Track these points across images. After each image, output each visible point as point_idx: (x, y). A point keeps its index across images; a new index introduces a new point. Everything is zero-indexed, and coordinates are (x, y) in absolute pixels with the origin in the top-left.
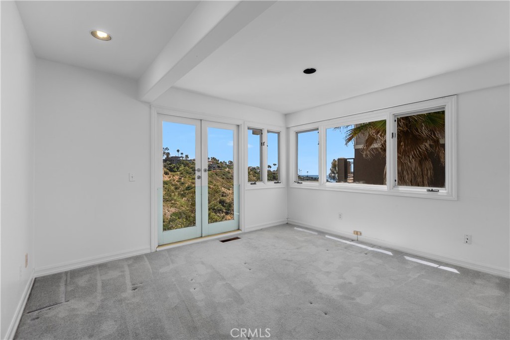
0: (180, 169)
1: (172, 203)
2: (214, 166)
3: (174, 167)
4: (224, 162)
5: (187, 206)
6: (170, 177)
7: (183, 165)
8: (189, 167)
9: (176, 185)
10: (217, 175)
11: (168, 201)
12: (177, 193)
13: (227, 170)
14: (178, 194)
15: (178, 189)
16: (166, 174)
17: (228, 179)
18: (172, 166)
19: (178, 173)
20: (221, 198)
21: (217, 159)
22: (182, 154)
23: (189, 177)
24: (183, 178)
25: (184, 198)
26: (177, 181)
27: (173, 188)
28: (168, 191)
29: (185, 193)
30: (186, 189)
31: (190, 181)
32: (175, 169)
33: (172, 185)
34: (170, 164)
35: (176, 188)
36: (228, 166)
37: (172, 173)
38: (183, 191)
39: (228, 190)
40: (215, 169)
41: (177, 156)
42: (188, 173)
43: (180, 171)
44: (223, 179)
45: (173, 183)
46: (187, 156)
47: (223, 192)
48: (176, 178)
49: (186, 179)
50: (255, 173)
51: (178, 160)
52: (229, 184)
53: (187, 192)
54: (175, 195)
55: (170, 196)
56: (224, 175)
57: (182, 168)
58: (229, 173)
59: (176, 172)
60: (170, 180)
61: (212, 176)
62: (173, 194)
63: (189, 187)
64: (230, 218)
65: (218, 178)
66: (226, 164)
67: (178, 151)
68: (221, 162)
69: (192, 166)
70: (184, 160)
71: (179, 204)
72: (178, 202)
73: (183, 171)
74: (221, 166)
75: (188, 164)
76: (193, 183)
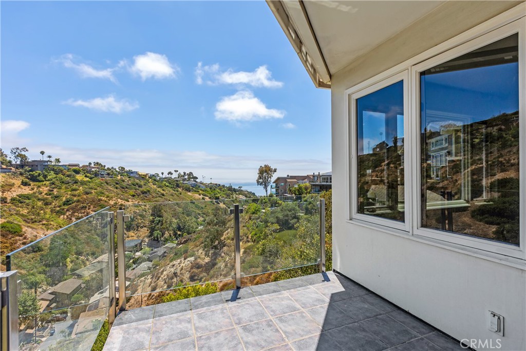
0: (49, 177)
1: (43, 224)
2: (103, 173)
3: (39, 175)
4: (112, 168)
6: (33, 189)
7: (52, 172)
8: (64, 175)
10: (107, 184)
11: (36, 222)
12: (48, 211)
13: (119, 177)
14: (51, 211)
15: (50, 204)
16: (25, 185)
17: (123, 188)
18: (35, 173)
19: (48, 183)
21: (103, 165)
22: (50, 157)
23: (66, 188)
24: (55, 190)
25: (62, 216)
26: (46, 194)
27: (39, 203)
28: (33, 207)
29: (63, 209)
30: (64, 205)
31: (70, 193)
32: (41, 178)
33: (39, 199)
34: (31, 171)
35: (46, 204)
36: (119, 173)
37: (37, 183)
38: (59, 207)
39: (126, 202)
40: (104, 177)
41: (42, 160)
42: (63, 182)
43: (49, 180)
44: (117, 188)
45: (40, 197)
46: (58, 160)
47: (121, 205)
48: (45, 190)
49: (62, 191)
50: (155, 180)
51: (46, 165)
52: (126, 195)
53: (66, 207)
54: (45, 213)
55: (39, 214)
56: (117, 184)
57: (52, 175)
58: (123, 181)
59: (43, 181)
60: (35, 193)
61: (101, 185)
62: (42, 212)
63: (68, 201)
64: (133, 234)
65: (109, 187)
66: (117, 171)
67: (42, 153)
68: (108, 169)
69: (68, 173)
70: (54, 166)
71: (55, 225)
72: (52, 223)
73: (54, 180)
74: (111, 173)
75: (62, 171)
76: (75, 196)
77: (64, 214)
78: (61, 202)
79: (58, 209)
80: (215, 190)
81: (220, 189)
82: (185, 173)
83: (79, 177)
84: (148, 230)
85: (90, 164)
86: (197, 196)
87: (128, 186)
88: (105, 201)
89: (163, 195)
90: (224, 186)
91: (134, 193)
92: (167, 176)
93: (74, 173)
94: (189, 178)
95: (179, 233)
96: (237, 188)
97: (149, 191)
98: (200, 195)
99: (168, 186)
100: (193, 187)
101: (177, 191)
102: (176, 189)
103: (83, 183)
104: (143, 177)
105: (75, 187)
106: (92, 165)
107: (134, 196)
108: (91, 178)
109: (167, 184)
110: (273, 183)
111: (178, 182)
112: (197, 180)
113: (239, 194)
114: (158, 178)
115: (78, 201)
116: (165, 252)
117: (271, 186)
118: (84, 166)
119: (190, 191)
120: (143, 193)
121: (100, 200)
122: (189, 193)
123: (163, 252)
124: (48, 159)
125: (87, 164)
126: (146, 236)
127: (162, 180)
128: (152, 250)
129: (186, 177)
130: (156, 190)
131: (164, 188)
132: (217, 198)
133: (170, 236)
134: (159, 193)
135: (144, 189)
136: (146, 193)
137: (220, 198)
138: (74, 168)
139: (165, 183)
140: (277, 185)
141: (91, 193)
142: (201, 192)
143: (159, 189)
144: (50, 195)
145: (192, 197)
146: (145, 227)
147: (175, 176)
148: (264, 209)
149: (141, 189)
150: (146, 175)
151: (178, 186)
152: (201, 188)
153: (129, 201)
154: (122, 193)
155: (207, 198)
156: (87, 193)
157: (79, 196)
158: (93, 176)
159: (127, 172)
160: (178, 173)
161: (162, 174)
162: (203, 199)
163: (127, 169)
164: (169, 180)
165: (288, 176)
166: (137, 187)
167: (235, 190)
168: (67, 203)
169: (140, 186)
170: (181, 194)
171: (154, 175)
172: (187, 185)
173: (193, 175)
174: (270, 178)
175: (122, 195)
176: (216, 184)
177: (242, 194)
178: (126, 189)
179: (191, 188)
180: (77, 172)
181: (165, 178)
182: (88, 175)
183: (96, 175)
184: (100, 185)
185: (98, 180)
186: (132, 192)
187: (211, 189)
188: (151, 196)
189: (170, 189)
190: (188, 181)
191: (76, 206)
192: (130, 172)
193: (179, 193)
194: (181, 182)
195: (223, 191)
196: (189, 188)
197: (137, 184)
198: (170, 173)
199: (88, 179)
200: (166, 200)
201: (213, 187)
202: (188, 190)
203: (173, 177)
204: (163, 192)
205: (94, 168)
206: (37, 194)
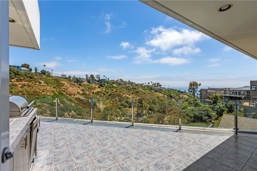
0: (106, 85)
2: (122, 83)
3: (103, 84)
4: (126, 81)
5: (110, 104)
6: (101, 89)
9: (104, 93)
10: (123, 88)
12: (105, 97)
13: (128, 85)
15: (105, 95)
16: (99, 88)
17: (129, 90)
18: (102, 84)
19: (105, 87)
20: (127, 100)
21: (123, 80)
23: (110, 89)
24: (107, 90)
26: (104, 91)
27: (102, 95)
32: (103, 85)
33: (102, 93)
34: (101, 83)
35: (104, 95)
36: (128, 83)
37: (102, 87)
38: (108, 96)
40: (122, 85)
42: (109, 87)
44: (126, 90)
45: (103, 92)
46: (108, 79)
47: (127, 97)
48: (104, 89)
49: (109, 90)
50: (142, 86)
51: (105, 81)
52: (130, 93)
53: (110, 97)
54: (104, 98)
56: (127, 88)
57: (106, 84)
58: (129, 87)
59: (104, 87)
60: (101, 91)
63: (110, 94)
64: (131, 110)
66: (127, 82)
67: (104, 76)
68: (124, 81)
69: (111, 83)
70: (107, 81)
71: (106, 103)
72: (105, 102)
73: (107, 86)
74: (125, 83)
75: (109, 83)
76: (112, 92)
77: (109, 99)
78: (108, 95)
79: (107, 97)
80: (170, 92)
81: (173, 92)
82: (155, 83)
83: (114, 85)
84: (137, 109)
85: (118, 79)
86: (161, 95)
87: (131, 89)
88: (122, 95)
89: (145, 93)
90: (176, 90)
91: (133, 92)
92: (148, 84)
93: (113, 84)
94: (158, 86)
95: (150, 112)
96: (183, 91)
97: (139, 91)
98: (162, 94)
99: (147, 89)
100: (159, 90)
101: (151, 92)
102: (151, 91)
103: (115, 87)
104: (137, 85)
105: (113, 89)
106: (119, 80)
107: (132, 93)
108: (118, 86)
109: (147, 88)
110: (199, 92)
111: (152, 88)
112: (161, 87)
113: (184, 94)
114: (143, 85)
115: (113, 94)
116: (142, 120)
117: (197, 94)
118: (116, 81)
119: (157, 92)
120: (137, 92)
121: (120, 95)
122: (157, 93)
123: (141, 120)
124: (105, 78)
125: (118, 80)
126: (136, 111)
127: (145, 86)
128: (137, 118)
129: (156, 85)
130: (142, 91)
131: (145, 90)
132: (171, 97)
133: (146, 113)
134: (143, 92)
135: (137, 90)
136: (138, 92)
137: (173, 96)
138: (113, 81)
139: (146, 88)
140: (201, 93)
141: (118, 91)
142: (163, 92)
143: (143, 91)
144: (105, 92)
145: (158, 95)
146: (136, 107)
147: (151, 84)
148: (190, 107)
149: (136, 90)
150: (138, 84)
151: (152, 89)
152: (163, 91)
153: (130, 96)
154: (128, 92)
155: (166, 96)
156: (116, 92)
157: (114, 92)
158: (119, 85)
159: (131, 83)
160: (152, 83)
161: (145, 83)
162: (164, 96)
163: (131, 81)
164: (148, 86)
165: (209, 88)
166: (134, 90)
167: (182, 92)
168: (110, 95)
169: (135, 89)
170: (153, 93)
171: (141, 84)
172: (156, 89)
173: (159, 84)
174: (197, 89)
175: (128, 93)
176: (171, 89)
177: (186, 95)
178: (130, 90)
179: (158, 90)
180: (114, 83)
181: (146, 85)
182: (117, 84)
183: (120, 84)
184: (121, 89)
185: (120, 86)
186: (132, 92)
187: (168, 91)
188: (139, 94)
189: (148, 91)
190: (157, 87)
191: (113, 96)
192: (132, 83)
193: (152, 93)
194: (153, 87)
195: (175, 93)
196: (157, 91)
197: (134, 88)
198: (149, 83)
199: (117, 86)
200: (146, 96)
201: (170, 90)
202: (156, 91)
203: (150, 85)
204: (145, 92)
205: (119, 81)
206: (102, 91)
